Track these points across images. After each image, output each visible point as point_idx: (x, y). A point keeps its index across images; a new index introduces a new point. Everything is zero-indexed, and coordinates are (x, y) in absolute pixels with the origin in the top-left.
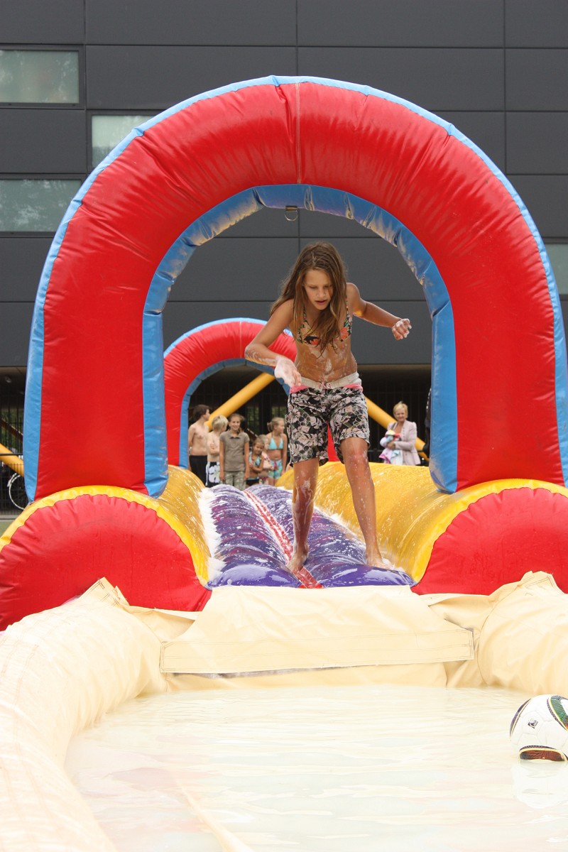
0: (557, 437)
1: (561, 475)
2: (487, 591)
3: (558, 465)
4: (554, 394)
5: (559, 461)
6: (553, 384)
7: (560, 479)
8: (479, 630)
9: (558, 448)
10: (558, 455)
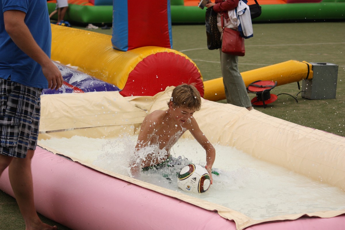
0: (168, 28)
1: (169, 44)
2: (152, 94)
3: (168, 40)
4: (167, 10)
5: (169, 38)
6: (167, 6)
7: (169, 45)
8: (149, 111)
9: (168, 33)
10: (168, 36)
